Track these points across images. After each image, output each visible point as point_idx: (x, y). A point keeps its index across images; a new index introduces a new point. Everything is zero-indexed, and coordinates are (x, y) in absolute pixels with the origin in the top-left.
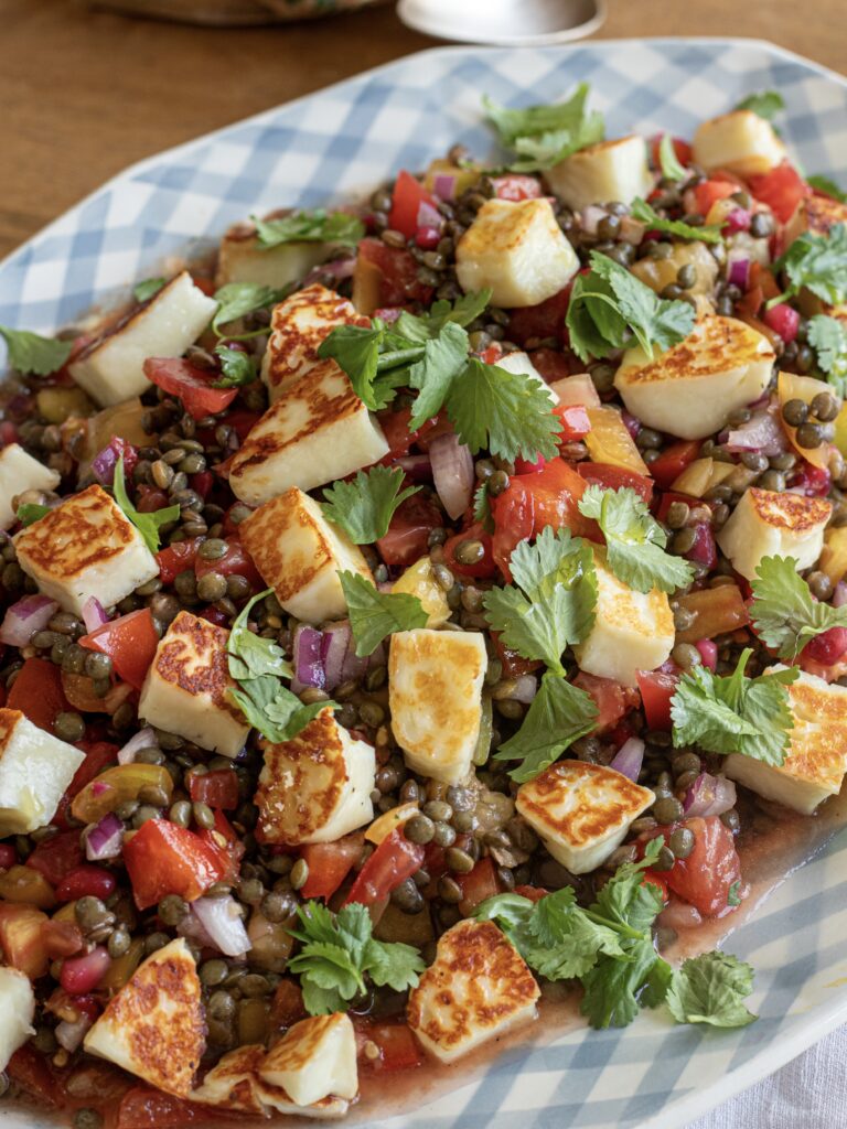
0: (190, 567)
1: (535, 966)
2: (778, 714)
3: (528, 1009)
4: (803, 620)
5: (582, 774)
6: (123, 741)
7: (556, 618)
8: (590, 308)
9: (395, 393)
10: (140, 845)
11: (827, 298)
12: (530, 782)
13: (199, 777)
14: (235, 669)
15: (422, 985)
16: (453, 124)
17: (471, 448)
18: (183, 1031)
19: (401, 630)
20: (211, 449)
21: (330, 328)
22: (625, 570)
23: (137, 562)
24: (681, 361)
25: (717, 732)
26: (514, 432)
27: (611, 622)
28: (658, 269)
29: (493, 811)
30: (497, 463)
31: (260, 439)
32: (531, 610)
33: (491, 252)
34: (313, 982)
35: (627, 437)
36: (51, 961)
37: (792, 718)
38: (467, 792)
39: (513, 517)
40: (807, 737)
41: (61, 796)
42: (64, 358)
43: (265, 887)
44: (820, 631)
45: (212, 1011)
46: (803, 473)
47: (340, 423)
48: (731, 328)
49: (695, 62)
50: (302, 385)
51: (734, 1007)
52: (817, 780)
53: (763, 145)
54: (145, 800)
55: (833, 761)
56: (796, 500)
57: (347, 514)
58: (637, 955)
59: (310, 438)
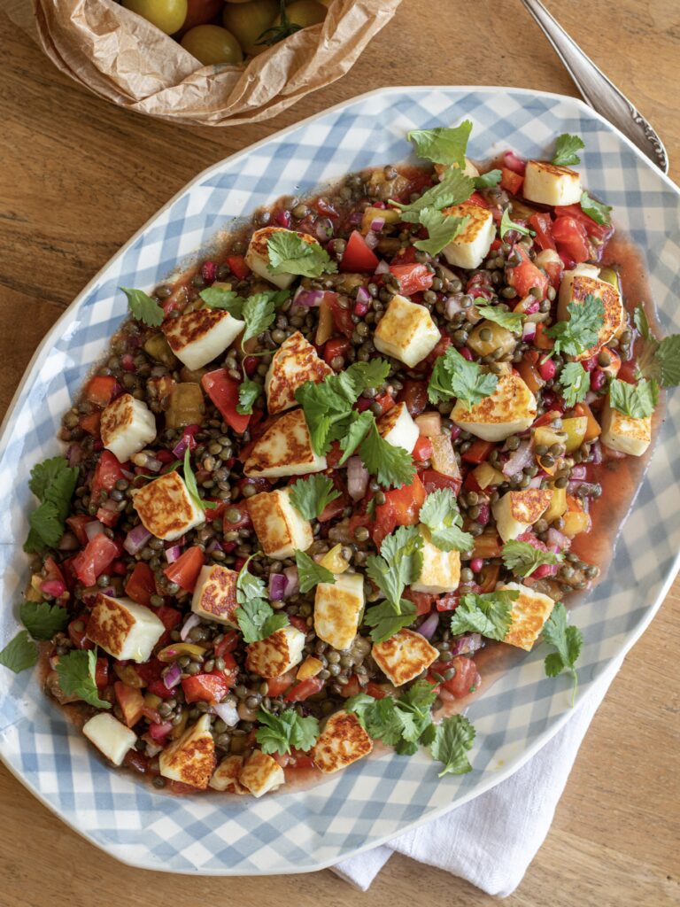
2: (505, 618)
5: (405, 639)
7: (401, 574)
11: (574, 352)
12: (379, 640)
13: (220, 643)
14: (240, 599)
15: (318, 744)
17: (369, 471)
18: (205, 765)
19: (323, 582)
24: (487, 410)
28: (484, 345)
31: (260, 455)
32: (389, 571)
39: (385, 521)
40: (519, 623)
41: (152, 649)
43: (248, 690)
48: (517, 385)
49: (537, 109)
52: (520, 645)
54: (193, 659)
55: (530, 635)
56: (534, 495)
57: (302, 502)
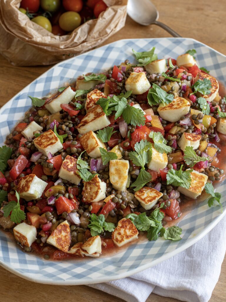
0: (69, 146)
1: (137, 228)
2: (188, 179)
3: (136, 236)
4: (194, 159)
5: (148, 190)
6: (55, 182)
7: (144, 158)
8: (152, 95)
9: (112, 112)
10: (59, 202)
11: (202, 93)
12: (138, 191)
13: (71, 188)
14: (78, 168)
15: (115, 231)
16: (126, 55)
17: (127, 123)
18: (67, 239)
19: (112, 160)
20: (74, 123)
21: (99, 98)
22: (158, 149)
23: (59, 145)
24: (171, 106)
25: (176, 182)
26: (136, 120)
27: (155, 159)
28: (167, 87)
29: (130, 197)
30: (132, 126)
31: (84, 121)
32: (138, 156)
33: (132, 83)
34: (93, 230)
35: (159, 122)
36: (40, 225)
37: (191, 179)
38: (125, 193)
39: (135, 137)
40: (194, 183)
41: (43, 192)
42: (44, 103)
43: (84, 211)
44: (198, 162)
45: (72, 235)
46: (196, 130)
47: (100, 118)
48: (182, 99)
49: (178, 43)
50: (93, 110)
51: (178, 237)
52: (196, 192)
53: (191, 61)
54: (60, 193)
55: (199, 188)
56: (194, 135)
57: (102, 136)
58: (158, 226)
59: (94, 121)
